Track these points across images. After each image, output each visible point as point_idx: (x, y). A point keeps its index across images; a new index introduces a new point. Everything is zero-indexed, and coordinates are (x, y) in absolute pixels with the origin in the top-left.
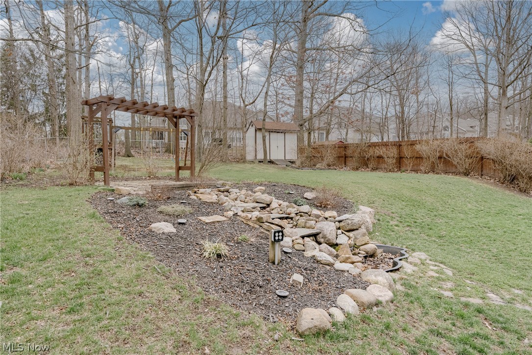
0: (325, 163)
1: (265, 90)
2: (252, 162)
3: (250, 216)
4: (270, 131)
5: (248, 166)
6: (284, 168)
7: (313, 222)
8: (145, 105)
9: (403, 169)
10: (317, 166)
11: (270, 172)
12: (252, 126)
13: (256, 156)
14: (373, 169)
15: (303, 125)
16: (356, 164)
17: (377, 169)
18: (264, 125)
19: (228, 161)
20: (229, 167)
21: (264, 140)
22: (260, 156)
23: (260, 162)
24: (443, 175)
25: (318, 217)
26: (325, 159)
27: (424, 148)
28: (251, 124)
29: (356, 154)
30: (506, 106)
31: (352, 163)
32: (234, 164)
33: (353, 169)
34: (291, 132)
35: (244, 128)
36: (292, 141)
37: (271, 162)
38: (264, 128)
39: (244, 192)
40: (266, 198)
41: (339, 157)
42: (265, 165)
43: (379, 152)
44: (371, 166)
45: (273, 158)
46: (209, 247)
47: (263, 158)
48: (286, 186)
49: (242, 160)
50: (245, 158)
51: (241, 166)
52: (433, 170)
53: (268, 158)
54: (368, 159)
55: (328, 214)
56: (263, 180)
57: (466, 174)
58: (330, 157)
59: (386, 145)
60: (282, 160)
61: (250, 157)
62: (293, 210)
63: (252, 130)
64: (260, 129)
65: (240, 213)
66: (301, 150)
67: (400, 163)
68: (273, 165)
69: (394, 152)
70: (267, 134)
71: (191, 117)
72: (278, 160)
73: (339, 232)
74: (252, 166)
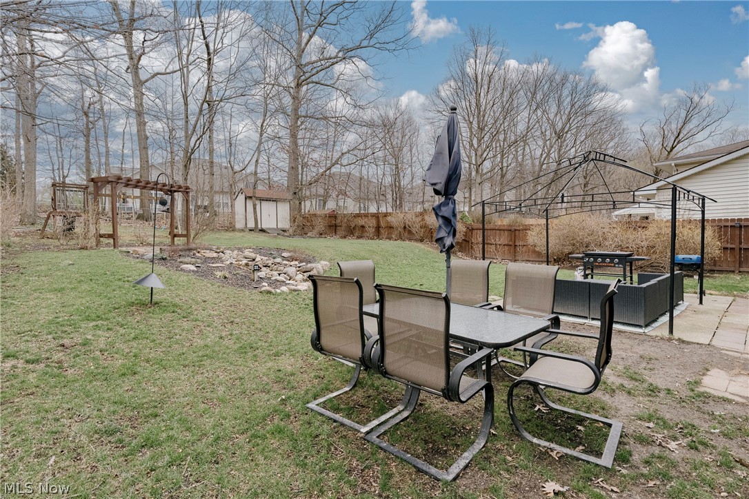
0: (316, 231)
1: (254, 159)
2: (243, 230)
3: (241, 263)
4: (261, 200)
5: (238, 234)
6: (275, 237)
7: (282, 268)
8: (148, 183)
9: (380, 237)
10: (308, 235)
11: (261, 239)
12: (242, 193)
13: (246, 224)
14: (358, 238)
15: (296, 194)
16: (344, 233)
17: (361, 237)
18: (254, 193)
19: (215, 230)
20: (217, 235)
21: (255, 209)
22: (251, 224)
23: (250, 230)
24: (407, 242)
25: (286, 265)
26: (316, 227)
27: (393, 219)
28: (241, 191)
29: (344, 225)
30: (479, 182)
31: (341, 232)
32: (223, 233)
33: (341, 237)
34: (284, 200)
35: (233, 195)
36: (284, 210)
37: (262, 230)
38: (255, 197)
39: (236, 252)
40: (253, 255)
41: (330, 226)
42: (255, 234)
43: (361, 222)
44: (356, 234)
45: (264, 227)
46: (219, 274)
47: (254, 226)
48: (270, 249)
49: (231, 228)
50: (234, 226)
51: (231, 234)
52: (400, 238)
53: (259, 226)
54: (354, 228)
55: (292, 263)
56: (252, 245)
57: (422, 241)
58: (320, 225)
59: (366, 215)
60: (274, 229)
61: (239, 225)
62: (270, 262)
63: (241, 198)
64: (251, 197)
65: (234, 262)
66: (293, 220)
67: (378, 233)
68: (264, 234)
69: (373, 222)
70: (258, 202)
71: (187, 192)
72: (270, 229)
73: (298, 273)
74: (242, 234)
